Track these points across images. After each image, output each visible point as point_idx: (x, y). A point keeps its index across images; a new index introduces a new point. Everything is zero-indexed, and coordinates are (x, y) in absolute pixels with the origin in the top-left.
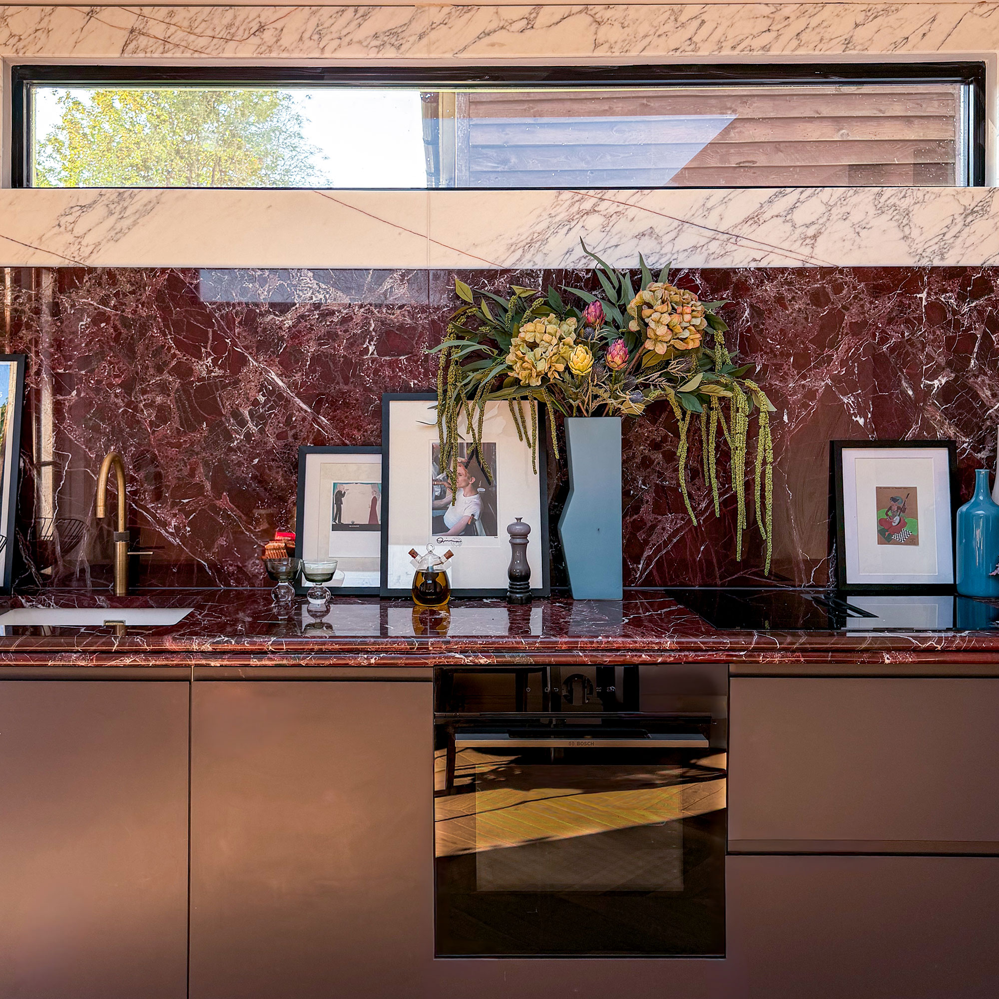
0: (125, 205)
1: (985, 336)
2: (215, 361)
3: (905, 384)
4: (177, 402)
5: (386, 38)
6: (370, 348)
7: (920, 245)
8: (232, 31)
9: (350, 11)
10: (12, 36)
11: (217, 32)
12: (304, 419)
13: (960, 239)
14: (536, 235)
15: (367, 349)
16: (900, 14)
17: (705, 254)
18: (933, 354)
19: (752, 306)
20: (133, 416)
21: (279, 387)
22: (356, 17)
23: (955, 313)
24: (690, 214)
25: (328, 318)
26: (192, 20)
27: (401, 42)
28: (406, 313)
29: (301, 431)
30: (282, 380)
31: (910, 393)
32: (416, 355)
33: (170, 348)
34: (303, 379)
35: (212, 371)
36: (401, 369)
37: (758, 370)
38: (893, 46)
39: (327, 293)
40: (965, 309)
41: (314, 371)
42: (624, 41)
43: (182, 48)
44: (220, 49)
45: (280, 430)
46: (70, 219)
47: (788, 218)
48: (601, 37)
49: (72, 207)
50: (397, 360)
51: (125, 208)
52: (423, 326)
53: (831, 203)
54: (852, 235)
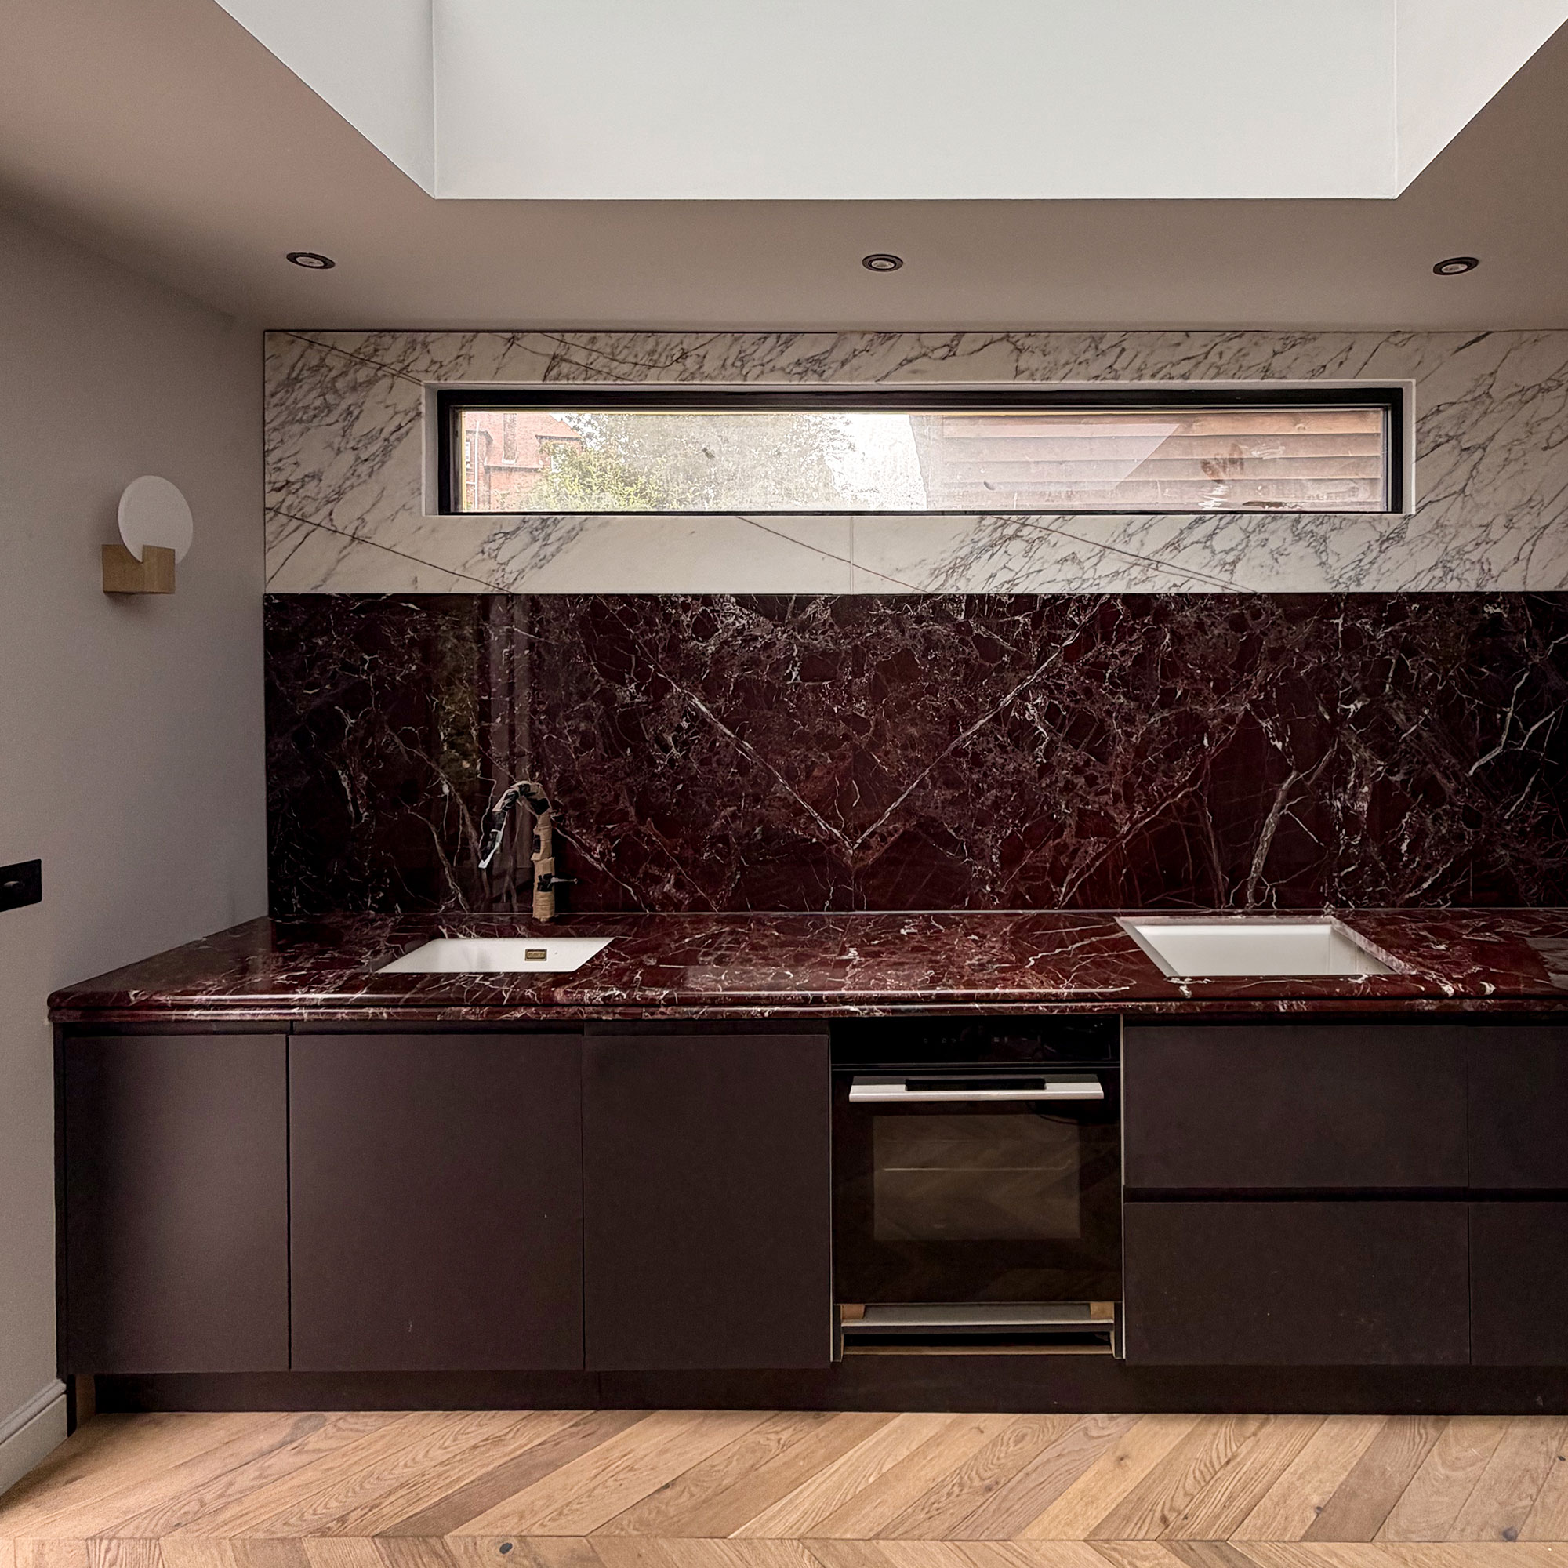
0: (549, 532)
1: (1400, 661)
2: (638, 687)
3: (1321, 709)
4: (601, 729)
5: (808, 365)
6: (794, 673)
7: (1336, 572)
8: (655, 357)
9: (772, 339)
10: (433, 362)
11: (639, 358)
12: (728, 745)
13: (1376, 566)
14: (959, 560)
15: (790, 674)
16: (1318, 343)
17: (1127, 579)
18: (1349, 679)
19: (1172, 632)
20: (557, 741)
21: (703, 713)
22: (780, 343)
23: (1371, 638)
24: (1112, 539)
25: (751, 644)
26: (614, 347)
27: (823, 368)
28: (829, 639)
29: (725, 756)
30: (706, 706)
31: (1327, 717)
32: (839, 680)
33: (593, 674)
34: (726, 705)
35: (635, 697)
36: (824, 695)
37: (1179, 694)
38: (1311, 374)
39: (751, 618)
40: (1381, 634)
41: (738, 697)
42: (1045, 369)
43: (605, 375)
44: (643, 375)
45: (705, 756)
46: (494, 546)
47: (1208, 544)
48: (1022, 365)
49: (496, 534)
50: (820, 686)
51: (549, 535)
53: (1250, 530)
54: (1270, 562)
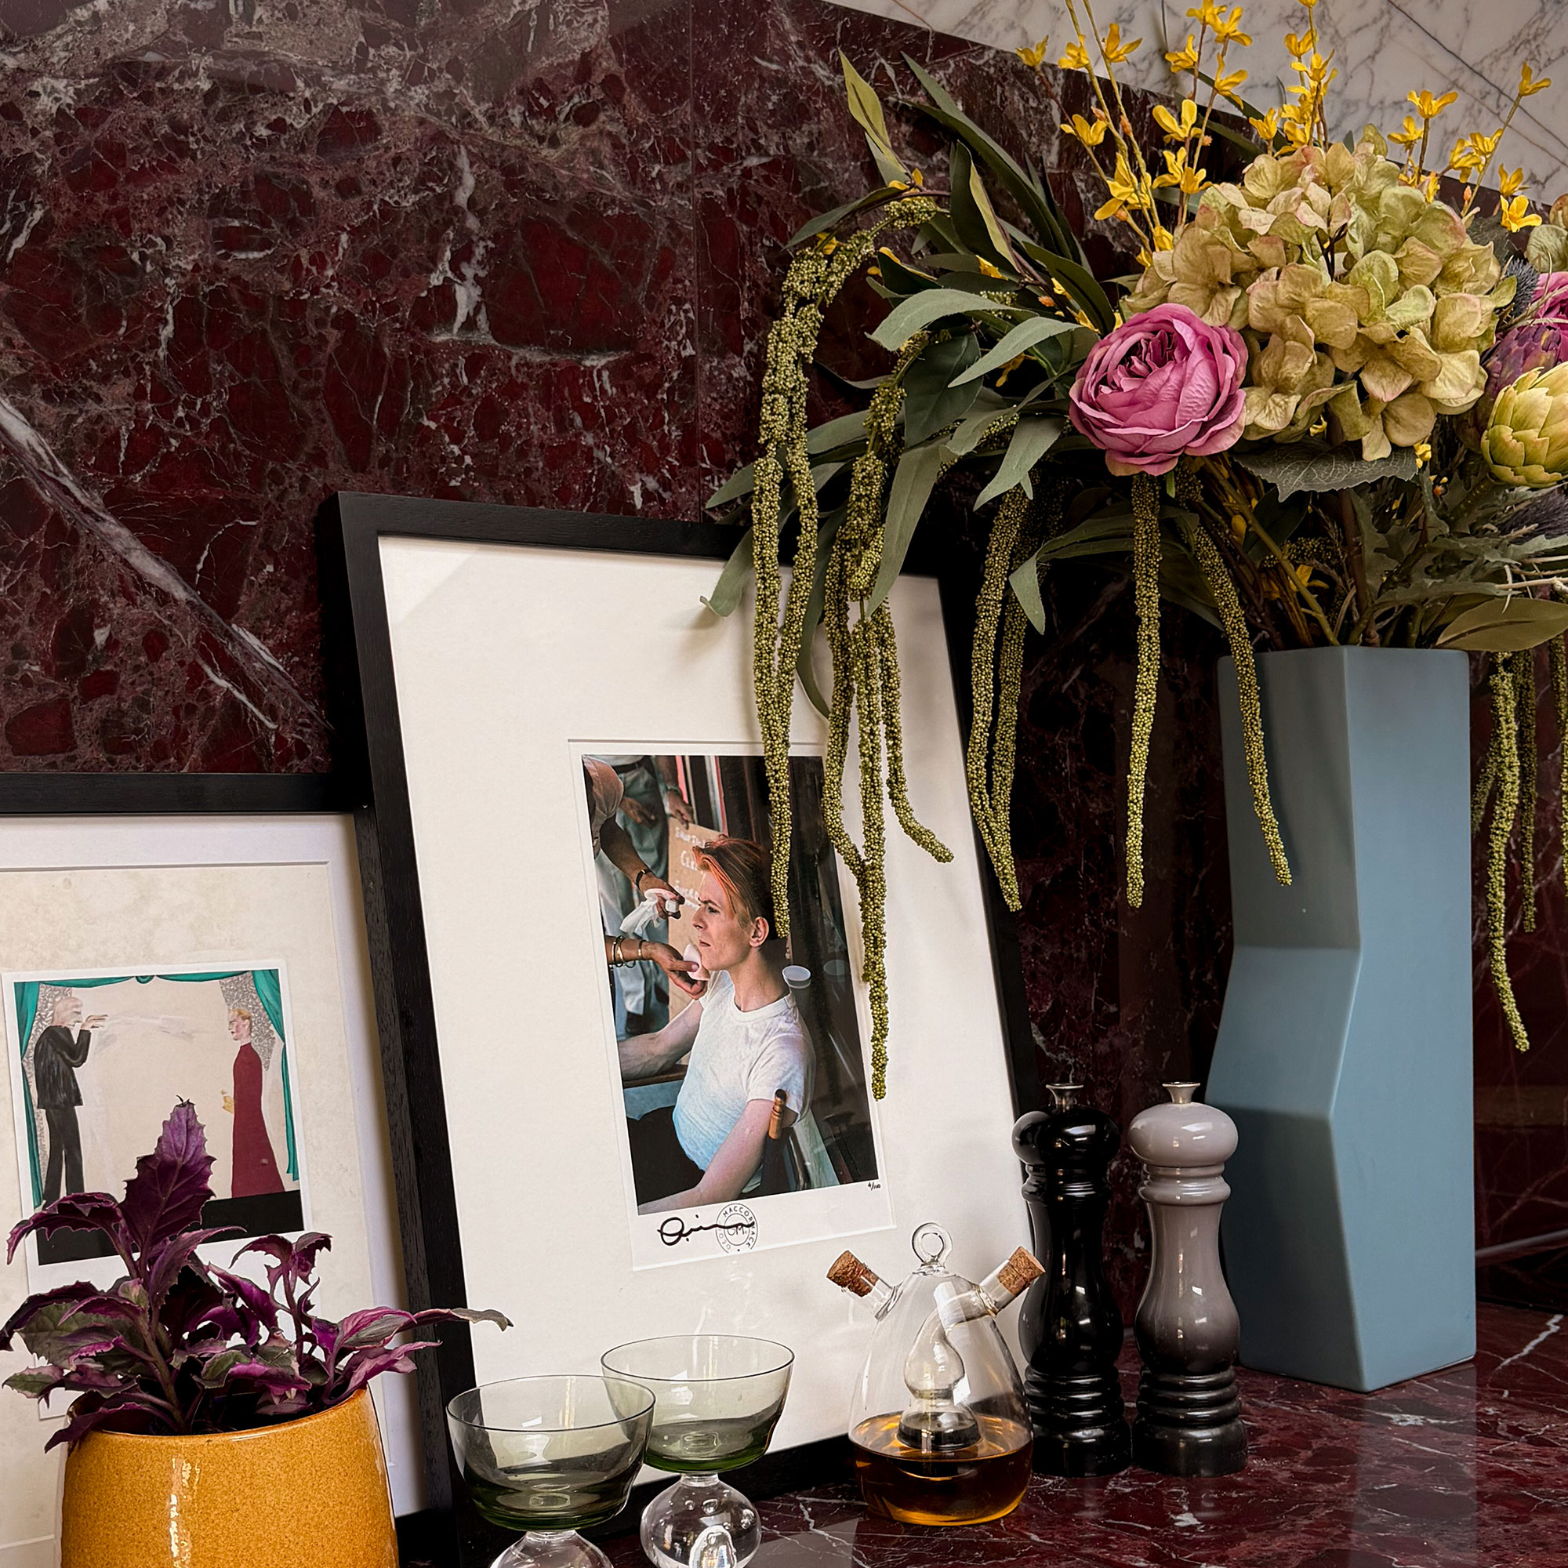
6: (462, 295)
12: (155, 642)
15: (445, 296)
25: (259, 103)
28: (606, 149)
29: (143, 704)
30: (28, 414)
32: (650, 358)
34: (140, 417)
36: (589, 415)
41: (198, 382)
45: (30, 698)
50: (575, 370)
52: (672, 225)
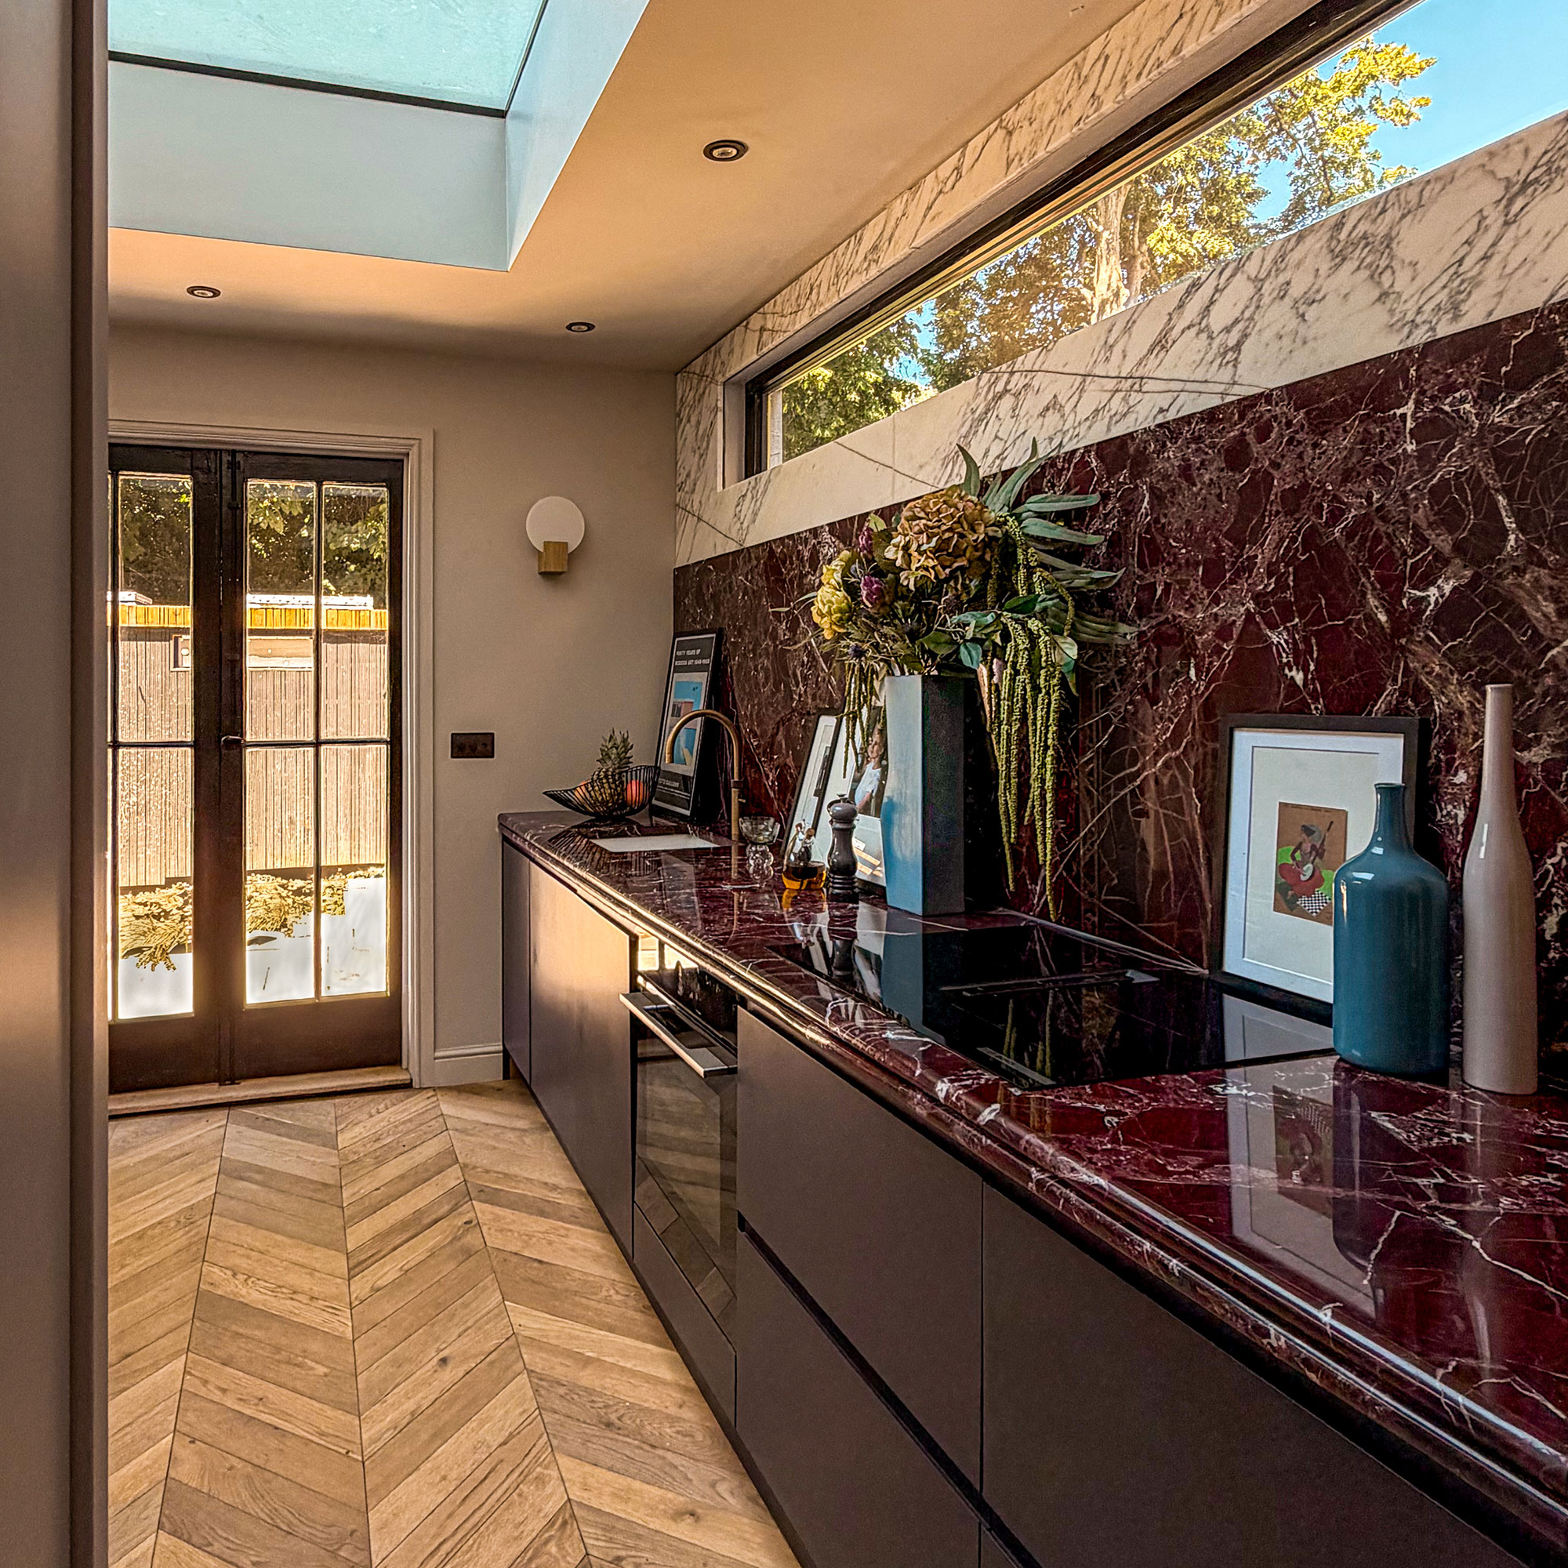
2: (787, 625)
3: (1372, 601)
5: (871, 257)
7: (1408, 305)
8: (799, 302)
11: (793, 306)
14: (962, 440)
17: (1108, 417)
19: (1152, 489)
21: (813, 647)
24: (1092, 361)
26: (783, 304)
27: (879, 254)
31: (1383, 618)
35: (786, 634)
39: (836, 546)
42: (1032, 142)
43: (779, 333)
46: (739, 508)
47: (1203, 325)
48: (1012, 153)
49: (740, 498)
53: (1262, 275)
54: (1294, 323)
